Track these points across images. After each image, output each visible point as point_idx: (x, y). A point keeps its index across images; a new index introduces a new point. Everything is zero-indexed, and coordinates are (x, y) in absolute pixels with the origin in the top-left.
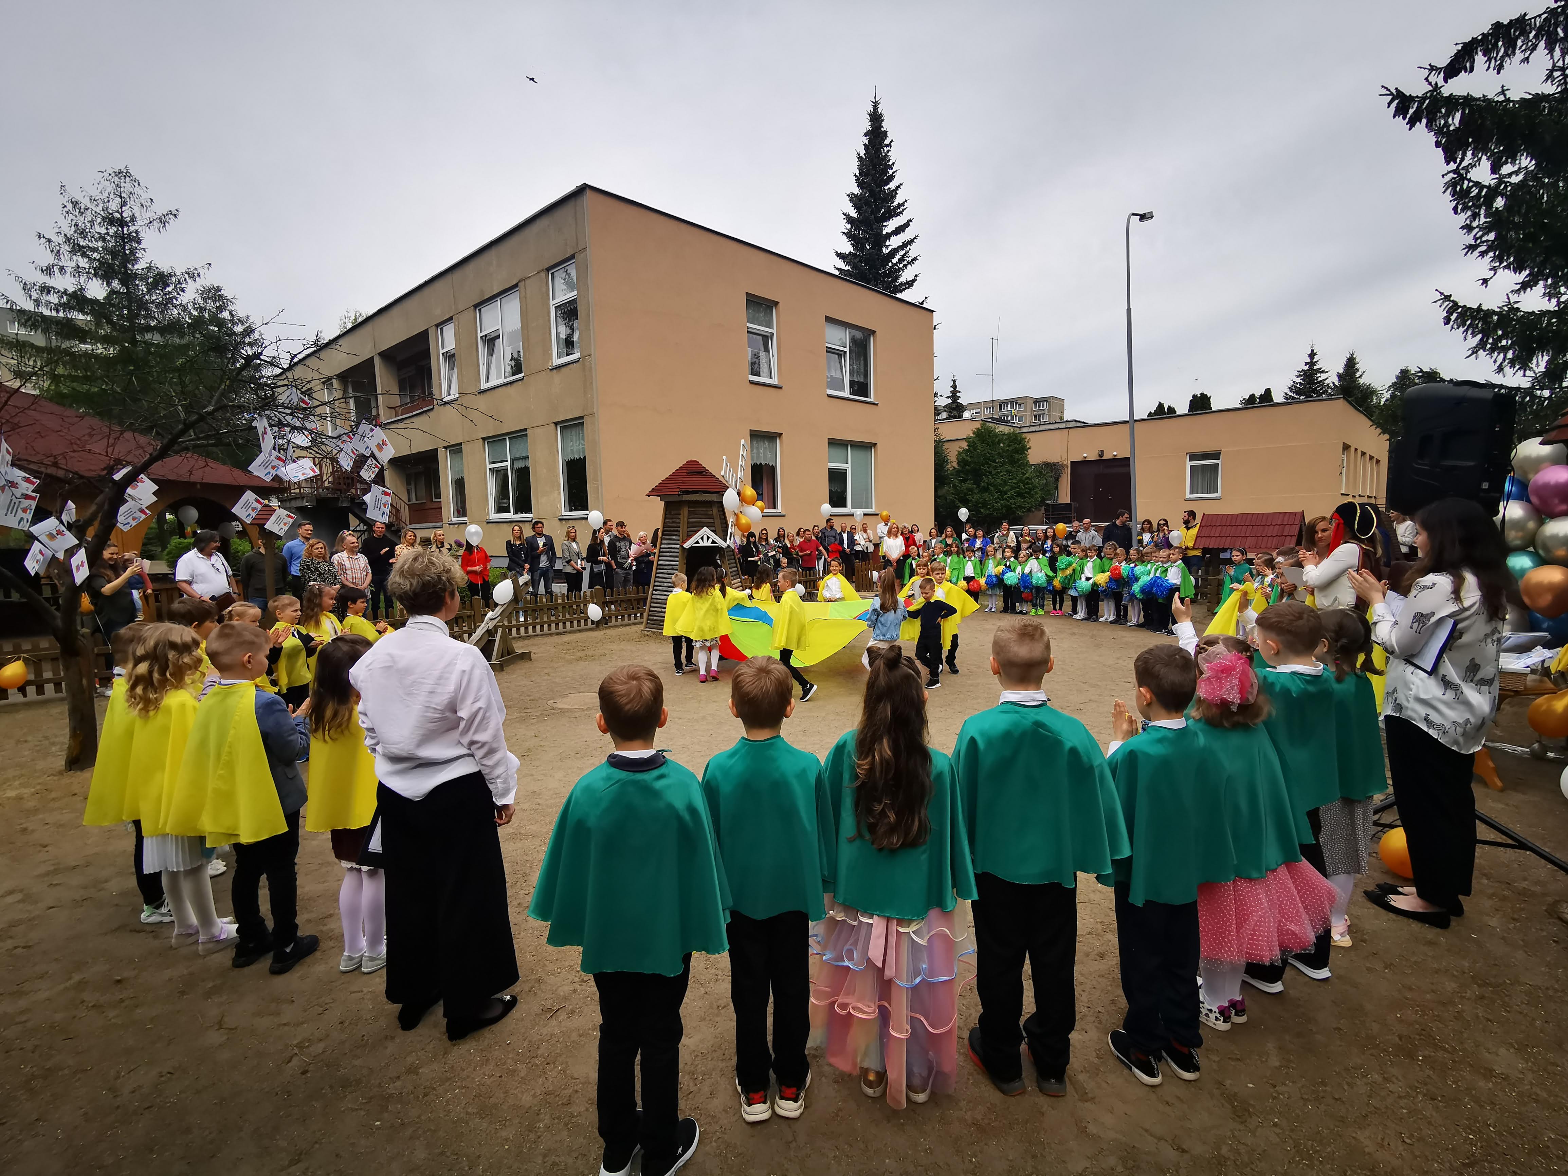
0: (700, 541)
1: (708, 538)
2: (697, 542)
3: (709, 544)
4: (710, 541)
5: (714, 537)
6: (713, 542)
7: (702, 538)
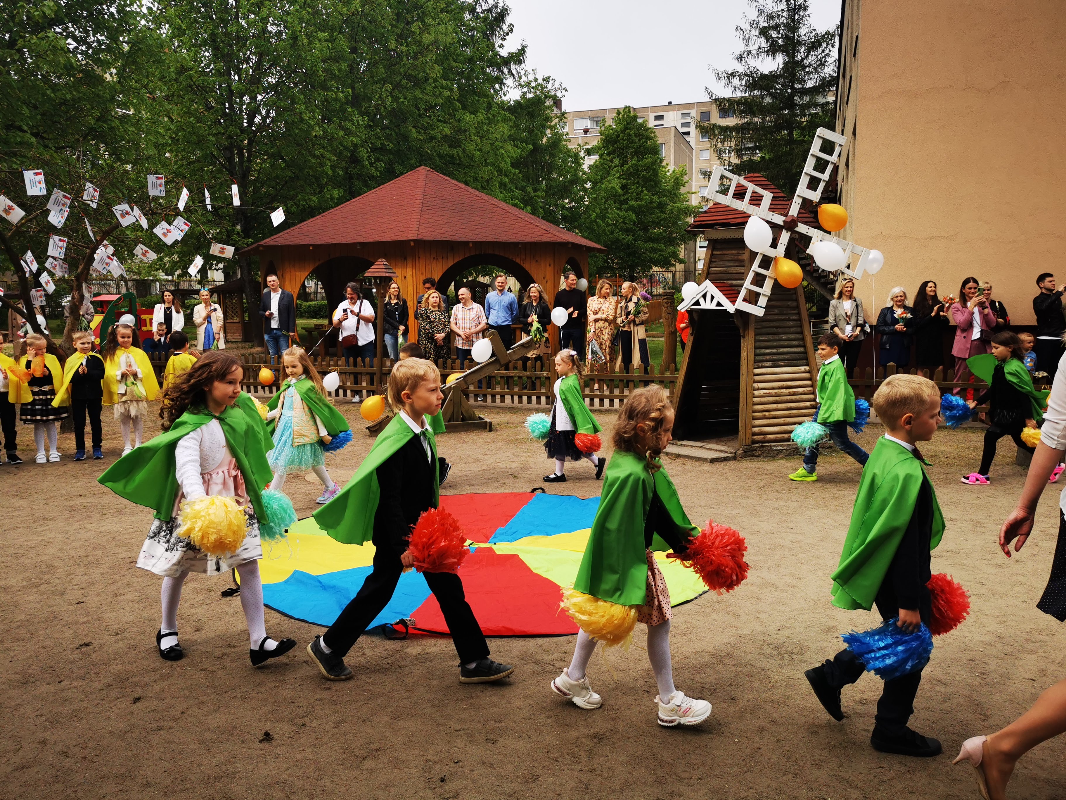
0: (702, 301)
1: (712, 297)
2: (697, 303)
3: (713, 306)
4: (715, 302)
5: (720, 297)
6: (719, 304)
7: (704, 296)
